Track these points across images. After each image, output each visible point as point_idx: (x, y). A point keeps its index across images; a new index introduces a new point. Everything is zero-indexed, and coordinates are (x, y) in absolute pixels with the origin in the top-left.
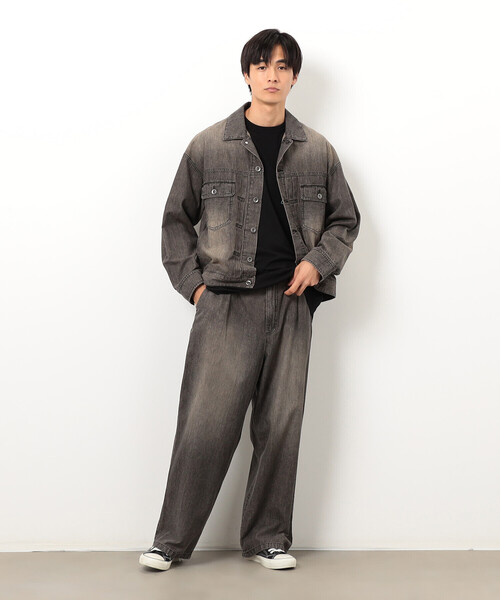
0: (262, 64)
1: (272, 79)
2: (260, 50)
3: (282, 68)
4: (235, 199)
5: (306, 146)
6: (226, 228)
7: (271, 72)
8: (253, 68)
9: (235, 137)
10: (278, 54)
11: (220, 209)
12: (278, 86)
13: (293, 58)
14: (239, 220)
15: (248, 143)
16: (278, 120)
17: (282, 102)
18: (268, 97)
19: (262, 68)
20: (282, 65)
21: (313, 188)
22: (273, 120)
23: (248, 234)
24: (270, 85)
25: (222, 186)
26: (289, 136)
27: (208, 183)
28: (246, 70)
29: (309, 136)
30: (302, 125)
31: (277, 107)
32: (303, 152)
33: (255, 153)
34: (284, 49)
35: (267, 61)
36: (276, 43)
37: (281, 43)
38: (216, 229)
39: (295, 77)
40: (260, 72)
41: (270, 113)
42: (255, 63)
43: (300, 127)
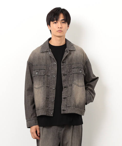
0: (55, 21)
1: (60, 27)
2: (54, 16)
3: (63, 22)
4: (46, 76)
5: (75, 52)
6: (42, 88)
7: (59, 24)
8: (51, 23)
9: (45, 51)
10: (61, 17)
11: (39, 80)
12: (62, 30)
13: (67, 19)
14: (48, 84)
15: (50, 53)
16: (63, 43)
17: (64, 36)
18: (58, 34)
19: (55, 23)
20: (63, 21)
21: (78, 69)
22: (61, 43)
23: (51, 90)
24: (59, 29)
25: (40, 71)
26: (68, 49)
27: (34, 70)
28: (49, 24)
29: (76, 48)
30: (73, 44)
31: (62, 38)
32: (74, 55)
33: (53, 57)
34: (64, 15)
35: (57, 20)
36: (60, 13)
37: (63, 13)
38: (38, 88)
39: (68, 26)
40: (55, 25)
41: (60, 40)
42: (52, 21)
43: (72, 45)
